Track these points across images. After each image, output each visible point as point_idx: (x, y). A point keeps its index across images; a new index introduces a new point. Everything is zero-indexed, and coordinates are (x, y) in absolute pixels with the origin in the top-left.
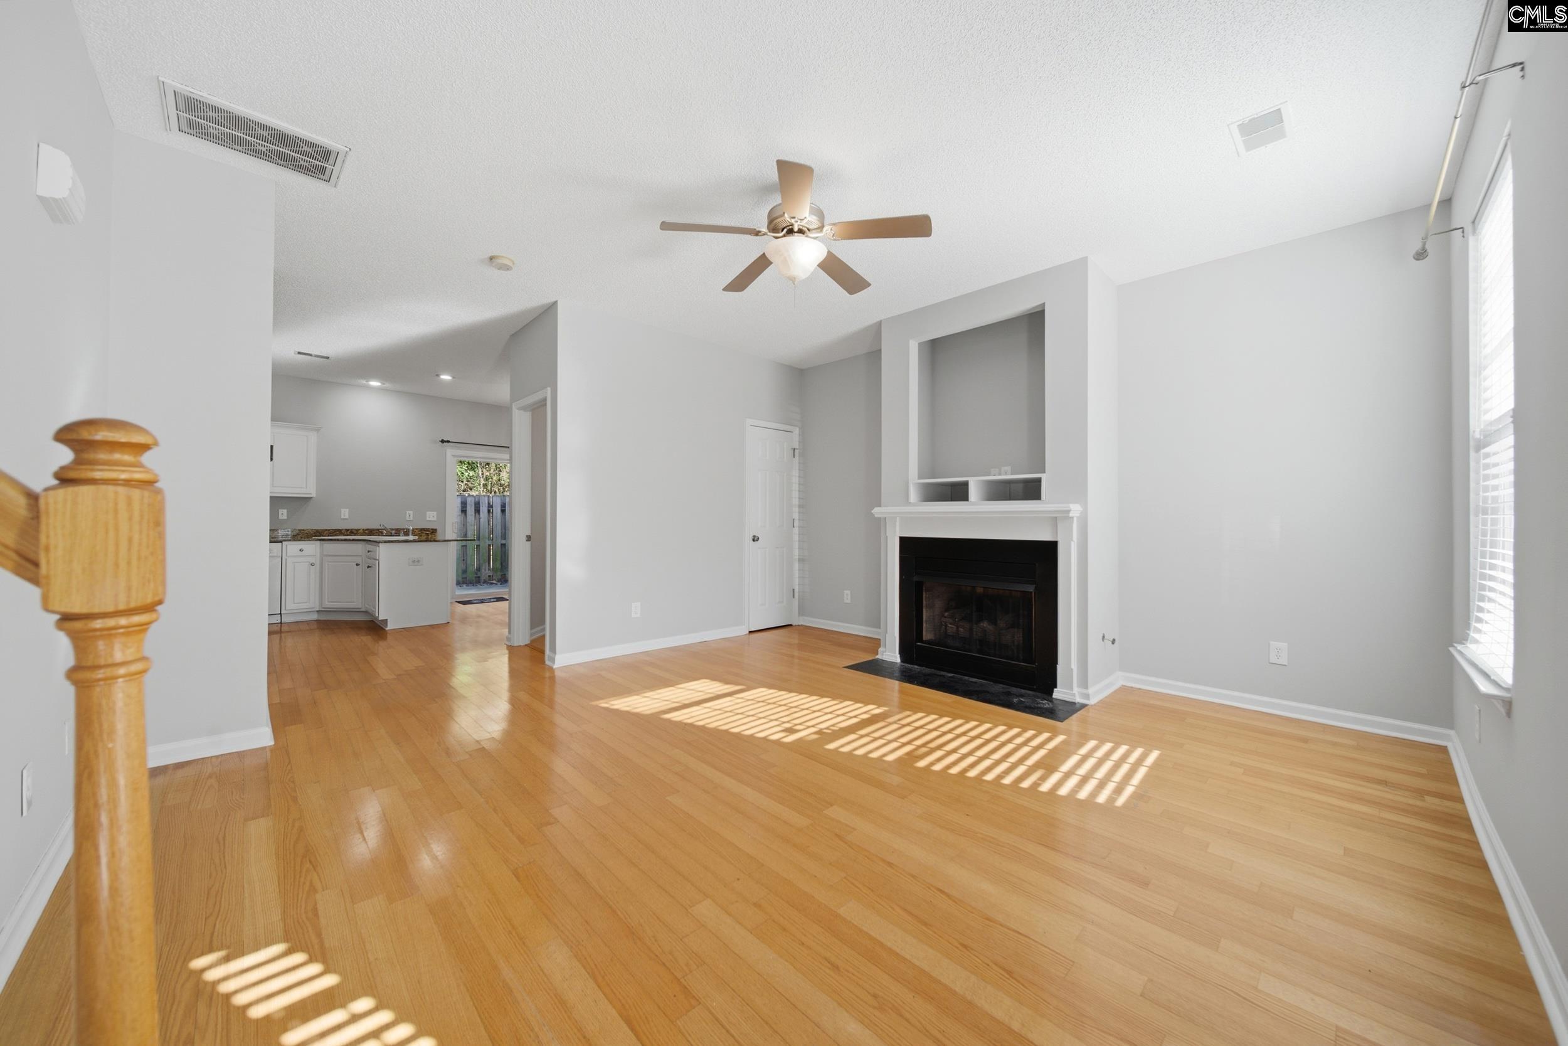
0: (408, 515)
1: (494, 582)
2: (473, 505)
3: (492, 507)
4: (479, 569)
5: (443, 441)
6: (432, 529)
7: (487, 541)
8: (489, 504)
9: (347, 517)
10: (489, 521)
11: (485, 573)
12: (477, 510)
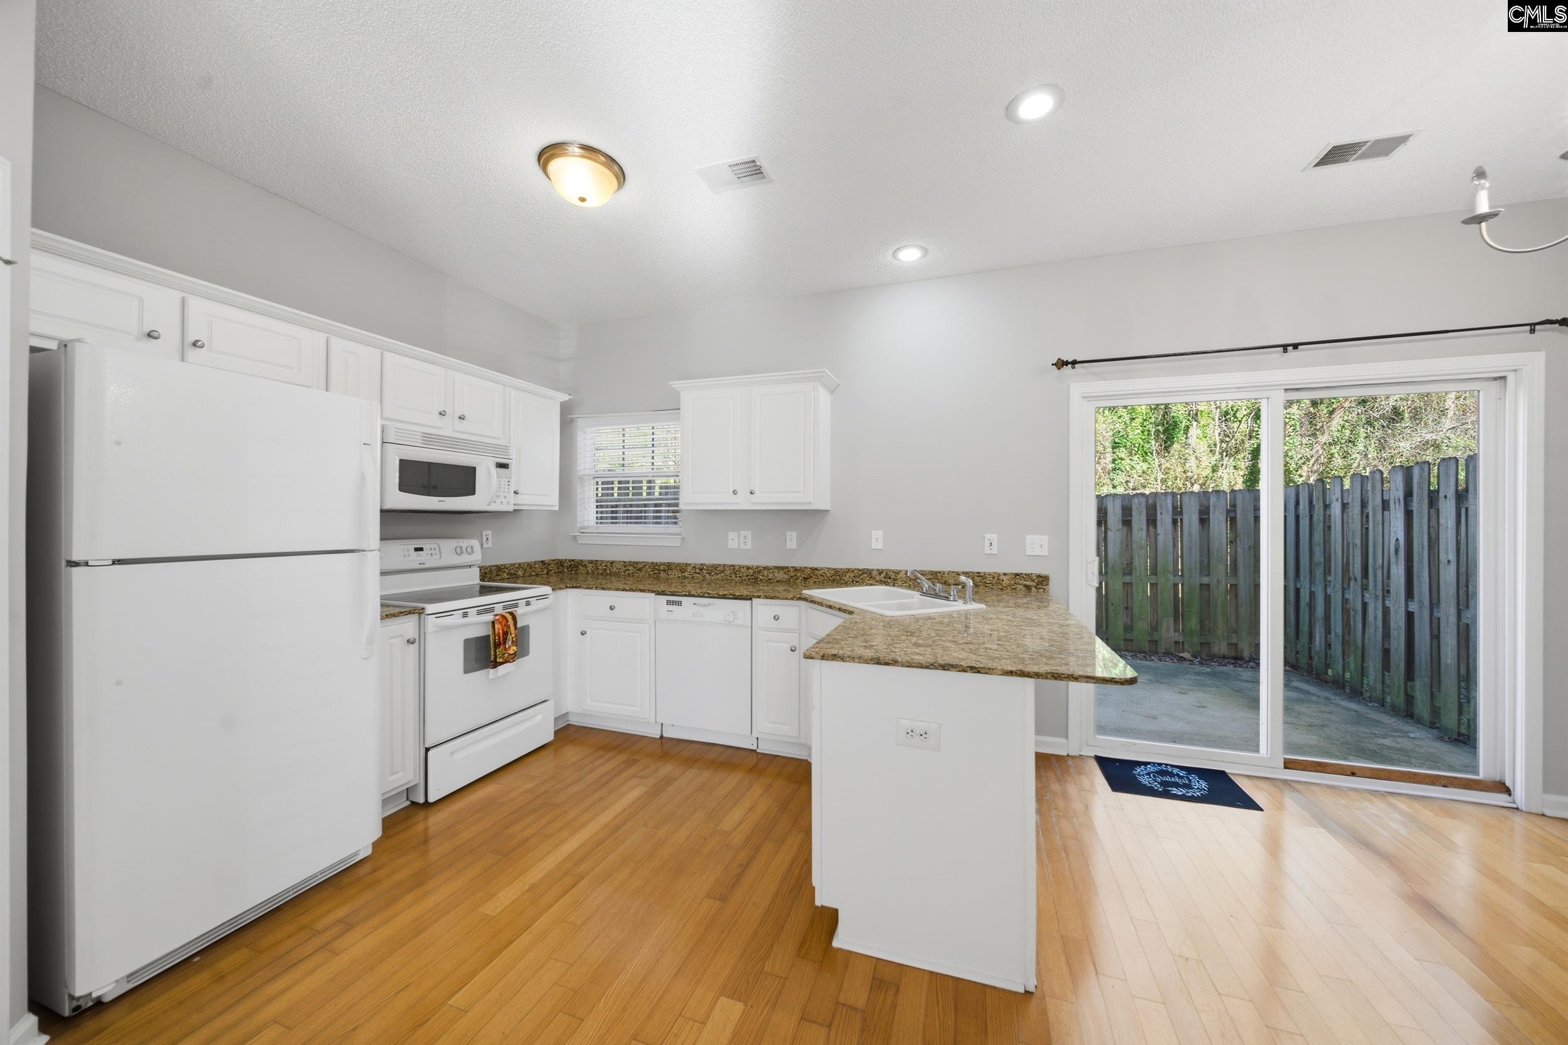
0: (987, 543)
1: (1185, 655)
2: (1144, 513)
3: (1181, 513)
4: (1155, 628)
5: (1061, 364)
6: (1039, 576)
7: (1171, 576)
8: (1174, 508)
9: (880, 546)
10: (1175, 540)
11: (1169, 633)
12: (1152, 521)
